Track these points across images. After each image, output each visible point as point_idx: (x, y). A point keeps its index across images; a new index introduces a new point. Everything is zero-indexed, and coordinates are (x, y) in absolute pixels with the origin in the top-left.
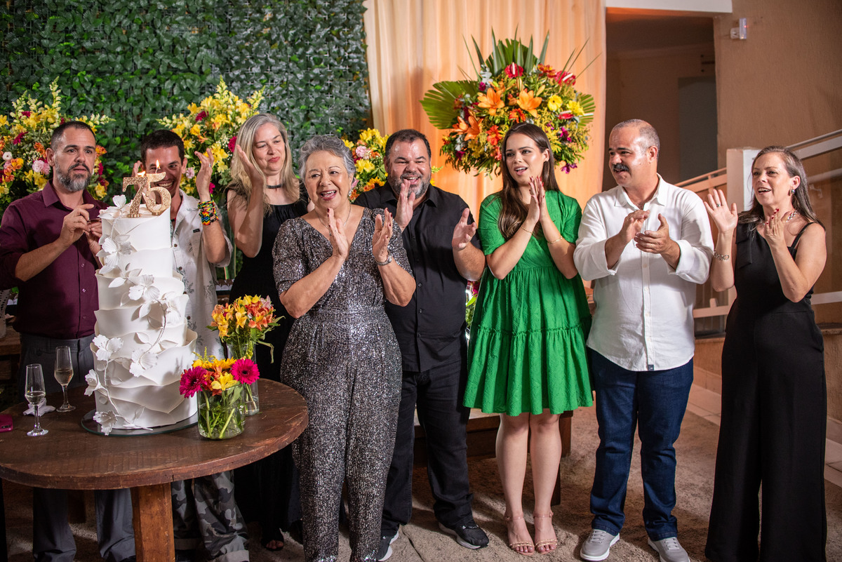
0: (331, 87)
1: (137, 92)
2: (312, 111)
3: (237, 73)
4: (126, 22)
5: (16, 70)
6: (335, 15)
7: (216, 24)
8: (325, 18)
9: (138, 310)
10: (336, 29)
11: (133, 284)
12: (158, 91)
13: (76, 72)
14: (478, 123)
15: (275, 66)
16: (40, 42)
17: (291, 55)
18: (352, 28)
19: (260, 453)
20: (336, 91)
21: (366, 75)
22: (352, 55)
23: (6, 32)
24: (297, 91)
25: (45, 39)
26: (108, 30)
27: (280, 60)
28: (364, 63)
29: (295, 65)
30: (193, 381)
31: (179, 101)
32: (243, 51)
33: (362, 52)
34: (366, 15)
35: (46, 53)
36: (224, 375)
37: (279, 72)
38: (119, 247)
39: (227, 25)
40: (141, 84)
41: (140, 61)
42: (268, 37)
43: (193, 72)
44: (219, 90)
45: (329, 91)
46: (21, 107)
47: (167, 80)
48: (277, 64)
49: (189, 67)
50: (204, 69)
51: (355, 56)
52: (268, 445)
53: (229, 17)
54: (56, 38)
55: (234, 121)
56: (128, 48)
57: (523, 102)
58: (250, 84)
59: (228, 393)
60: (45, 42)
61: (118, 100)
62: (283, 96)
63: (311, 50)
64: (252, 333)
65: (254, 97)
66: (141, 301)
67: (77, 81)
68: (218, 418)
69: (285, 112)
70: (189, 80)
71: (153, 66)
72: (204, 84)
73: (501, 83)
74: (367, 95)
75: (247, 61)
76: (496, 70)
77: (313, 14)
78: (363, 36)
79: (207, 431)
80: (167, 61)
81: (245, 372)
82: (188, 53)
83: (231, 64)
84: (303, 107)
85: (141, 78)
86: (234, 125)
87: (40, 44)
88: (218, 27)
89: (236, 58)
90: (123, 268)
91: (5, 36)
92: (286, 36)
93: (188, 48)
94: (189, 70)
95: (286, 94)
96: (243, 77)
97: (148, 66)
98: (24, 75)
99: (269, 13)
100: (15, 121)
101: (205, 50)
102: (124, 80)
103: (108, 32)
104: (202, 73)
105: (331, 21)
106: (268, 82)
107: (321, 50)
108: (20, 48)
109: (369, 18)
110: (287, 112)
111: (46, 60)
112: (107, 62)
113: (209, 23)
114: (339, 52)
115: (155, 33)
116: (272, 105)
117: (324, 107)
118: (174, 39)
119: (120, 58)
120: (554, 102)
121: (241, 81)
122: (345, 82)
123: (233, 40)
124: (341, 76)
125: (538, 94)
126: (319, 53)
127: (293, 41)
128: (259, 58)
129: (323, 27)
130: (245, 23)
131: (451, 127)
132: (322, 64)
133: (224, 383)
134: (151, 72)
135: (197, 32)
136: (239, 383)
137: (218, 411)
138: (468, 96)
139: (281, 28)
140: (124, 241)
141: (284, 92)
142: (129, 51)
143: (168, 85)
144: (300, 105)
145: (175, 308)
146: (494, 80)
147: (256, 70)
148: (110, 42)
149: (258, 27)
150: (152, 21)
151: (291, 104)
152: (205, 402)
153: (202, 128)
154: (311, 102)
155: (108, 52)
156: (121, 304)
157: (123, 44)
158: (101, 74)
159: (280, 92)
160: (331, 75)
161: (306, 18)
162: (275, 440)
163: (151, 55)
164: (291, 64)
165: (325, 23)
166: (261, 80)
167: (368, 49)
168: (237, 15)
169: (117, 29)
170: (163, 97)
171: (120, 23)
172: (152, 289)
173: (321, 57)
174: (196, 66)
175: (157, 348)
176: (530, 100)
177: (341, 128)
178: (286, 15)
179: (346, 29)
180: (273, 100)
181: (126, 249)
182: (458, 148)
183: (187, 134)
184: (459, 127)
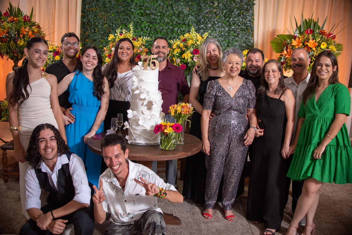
2: (230, 43)
3: (202, 26)
4: (162, 4)
5: (122, 20)
6: (242, 6)
8: (238, 7)
9: (143, 102)
10: (242, 11)
11: (142, 93)
12: (172, 31)
13: (143, 22)
14: (291, 51)
15: (217, 24)
17: (224, 21)
18: (248, 11)
19: (179, 156)
20: (240, 36)
21: (253, 31)
22: (248, 22)
23: (119, 5)
24: (225, 35)
25: (133, 9)
27: (219, 22)
28: (253, 26)
29: (225, 25)
30: (158, 128)
31: (180, 35)
32: (205, 18)
33: (252, 21)
34: (255, 6)
35: (133, 14)
36: (169, 128)
37: (219, 27)
38: (138, 80)
39: (199, 7)
40: (166, 28)
41: (167, 19)
42: (215, 13)
43: (186, 25)
44: (192, 31)
45: (237, 36)
46: (119, 32)
47: (176, 27)
48: (218, 24)
49: (184, 22)
50: (190, 24)
51: (249, 23)
52: (182, 154)
53: (201, 4)
54: (136, 9)
55: (196, 43)
56: (162, 14)
57: (310, 44)
59: (170, 134)
60: (132, 10)
61: (158, 33)
62: (220, 36)
63: (231, 19)
64: (183, 115)
65: (205, 35)
66: (144, 99)
67: (143, 25)
68: (166, 143)
70: (184, 28)
71: (171, 21)
72: (190, 29)
73: (303, 36)
74: (253, 39)
75: (207, 22)
76: (302, 31)
77: (234, 5)
78: (253, 15)
79: (162, 147)
80: (176, 20)
81: (177, 128)
82: (184, 17)
83: (200, 22)
84: (227, 41)
85: (166, 26)
86: (196, 44)
87: (131, 11)
88: (196, 8)
89: (202, 20)
90: (139, 87)
91: (119, 7)
92: (222, 13)
93: (185, 15)
94: (184, 24)
96: (205, 28)
97: (169, 21)
98: (125, 22)
99: (217, 4)
100: (117, 37)
101: (191, 16)
102: (160, 26)
103: (155, 8)
104: (189, 25)
105: (241, 8)
106: (214, 30)
107: (236, 19)
108: (123, 12)
109: (256, 8)
111: (132, 17)
112: (154, 19)
113: (193, 6)
114: (242, 21)
115: (173, 9)
117: (235, 42)
118: (179, 11)
119: (159, 17)
120: (323, 45)
121: (204, 29)
122: (244, 33)
123: (202, 13)
124: (242, 30)
125: (317, 42)
126: (235, 21)
127: (225, 15)
128: (211, 21)
129: (237, 10)
130: (207, 7)
131: (281, 53)
132: (236, 25)
133: (169, 130)
134: (170, 24)
135: (188, 9)
136: (174, 131)
137: (167, 140)
138: (289, 40)
139: (220, 10)
140: (140, 77)
142: (162, 15)
143: (176, 29)
144: (226, 41)
145: (156, 103)
146: (300, 35)
147: (210, 25)
148: (156, 11)
149: (212, 9)
150: (172, 4)
151: (222, 40)
152: (162, 137)
153: (184, 44)
154: (230, 40)
155: (155, 15)
156: (138, 100)
157: (160, 12)
158: (152, 23)
159: (218, 35)
160: (239, 29)
161: (231, 6)
162: (185, 153)
163: (171, 17)
164: (223, 24)
165: (238, 9)
166: (211, 30)
167: (254, 20)
168: (204, 4)
169: (159, 7)
170: (174, 33)
171: (160, 4)
172: (148, 96)
174: (187, 22)
175: (149, 117)
176: (313, 44)
178: (223, 5)
179: (246, 12)
180: (215, 38)
181: (141, 81)
182: (282, 61)
183: (178, 47)
184: (283, 52)
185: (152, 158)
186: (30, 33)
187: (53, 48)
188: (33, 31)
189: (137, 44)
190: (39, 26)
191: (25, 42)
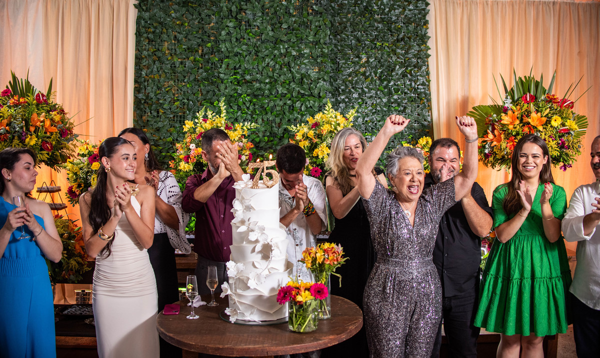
0: (405, 108)
1: (278, 108)
3: (343, 97)
4: (272, 63)
5: (204, 93)
6: (408, 60)
7: (329, 65)
8: (402, 62)
9: (255, 246)
10: (409, 69)
11: (252, 231)
12: (291, 108)
13: (240, 95)
14: (501, 134)
15: (368, 93)
16: (219, 75)
17: (379, 86)
18: (420, 68)
19: (325, 343)
20: (408, 110)
21: (429, 100)
22: (420, 87)
23: (198, 69)
24: (382, 110)
25: (222, 73)
26: (260, 68)
27: (371, 89)
28: (428, 92)
29: (382, 93)
30: (285, 294)
31: (305, 115)
32: (347, 83)
33: (427, 85)
34: (430, 59)
35: (222, 82)
36: (305, 292)
37: (371, 97)
38: (244, 207)
39: (337, 66)
40: (281, 103)
41: (281, 88)
42: (364, 74)
43: (314, 96)
44: (327, 108)
45: (404, 110)
46: (201, 116)
47: (298, 101)
48: (369, 92)
49: (312, 93)
50: (321, 95)
51: (422, 87)
52: (331, 339)
53: (338, 60)
54: (229, 73)
55: (336, 129)
56: (273, 80)
57: (533, 121)
58: (351, 104)
59: (307, 304)
60: (222, 75)
61: (266, 113)
62: (373, 113)
63: (392, 83)
64: (327, 267)
65: (350, 113)
66: (257, 241)
67: (241, 100)
68: (301, 319)
69: (374, 124)
70: (312, 102)
71: (289, 92)
72: (321, 104)
73: (518, 107)
74: (430, 114)
75: (350, 90)
76: (516, 98)
77: (394, 59)
78: (428, 74)
79: (293, 327)
80: (298, 89)
81: (319, 292)
82: (311, 84)
83: (339, 91)
85: (281, 100)
87: (219, 77)
88: (331, 67)
89: (343, 87)
90: (247, 220)
91: (198, 71)
92: (376, 73)
93: (312, 81)
94: (311, 95)
95: (375, 112)
96: (347, 100)
97: (286, 92)
98: (209, 96)
99: (365, 58)
100: (198, 125)
101: (322, 82)
102: (270, 101)
103: (261, 70)
104: (320, 97)
105: (406, 63)
106: (363, 103)
107: (399, 83)
108: (206, 79)
109: (432, 61)
110: (376, 124)
111: (222, 87)
112: (260, 89)
113: (325, 65)
114: (411, 85)
115: (290, 70)
116: (366, 119)
118: (302, 74)
119: (268, 86)
120: (555, 120)
121: (346, 103)
122: (415, 105)
123: (340, 76)
124: (412, 100)
125: (544, 115)
126: (398, 85)
127: (380, 77)
128: (357, 88)
129: (400, 68)
130: (348, 64)
131: (483, 137)
132: (399, 92)
133: (304, 297)
134: (287, 96)
135: (317, 70)
136: (314, 298)
137: (301, 315)
138: (495, 115)
139: (372, 68)
140: (247, 203)
141: (374, 111)
142: (274, 82)
143: (298, 104)
145: (278, 248)
146: (514, 105)
147: (355, 95)
148: (262, 76)
149: (357, 67)
150: (289, 63)
151: (379, 119)
152: (293, 308)
153: (315, 132)
155: (261, 82)
156: (244, 243)
157: (270, 77)
158: (256, 96)
159: (371, 110)
160: (405, 100)
161: (389, 62)
162: (336, 336)
163: (288, 84)
164: (379, 92)
165: (402, 65)
166: (359, 103)
167: (431, 82)
168: (344, 59)
169: (267, 68)
170: (295, 112)
171: (268, 64)
172: (263, 235)
173: (399, 88)
174: (316, 92)
175: (266, 272)
176: (538, 119)
177: (411, 136)
178: (376, 59)
179: (416, 69)
180: (367, 116)
181: (248, 208)
182: (487, 151)
183: (306, 137)
184: (487, 137)
185: (278, 351)
186: (48, 123)
187: (87, 148)
188: (52, 120)
189: (234, 135)
190: (63, 111)
191: (38, 139)
